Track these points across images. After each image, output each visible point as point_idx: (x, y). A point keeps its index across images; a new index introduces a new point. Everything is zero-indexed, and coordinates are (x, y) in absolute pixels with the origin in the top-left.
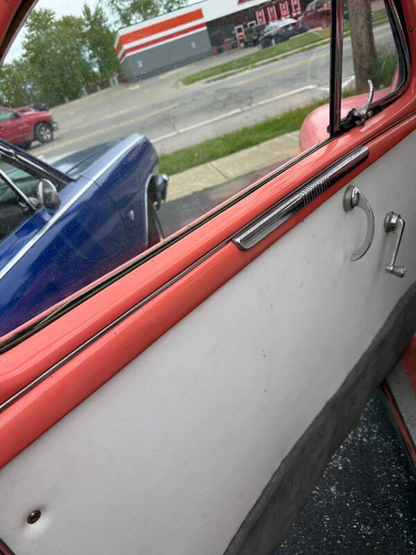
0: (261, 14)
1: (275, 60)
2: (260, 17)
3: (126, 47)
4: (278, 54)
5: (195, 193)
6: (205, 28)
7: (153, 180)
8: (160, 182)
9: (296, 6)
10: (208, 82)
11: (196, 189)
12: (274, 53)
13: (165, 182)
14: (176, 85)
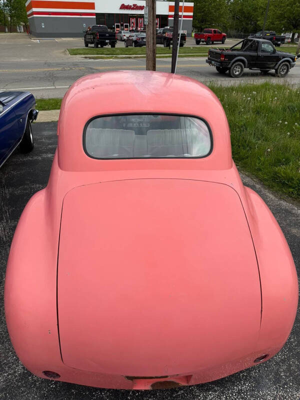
0: (133, 20)
1: (130, 58)
2: (132, 23)
3: (35, 10)
4: (133, 54)
5: (53, 121)
6: (95, 17)
7: (32, 111)
8: (34, 112)
9: (157, 24)
10: (86, 58)
11: (53, 120)
12: (131, 53)
13: (37, 113)
14: (64, 52)
